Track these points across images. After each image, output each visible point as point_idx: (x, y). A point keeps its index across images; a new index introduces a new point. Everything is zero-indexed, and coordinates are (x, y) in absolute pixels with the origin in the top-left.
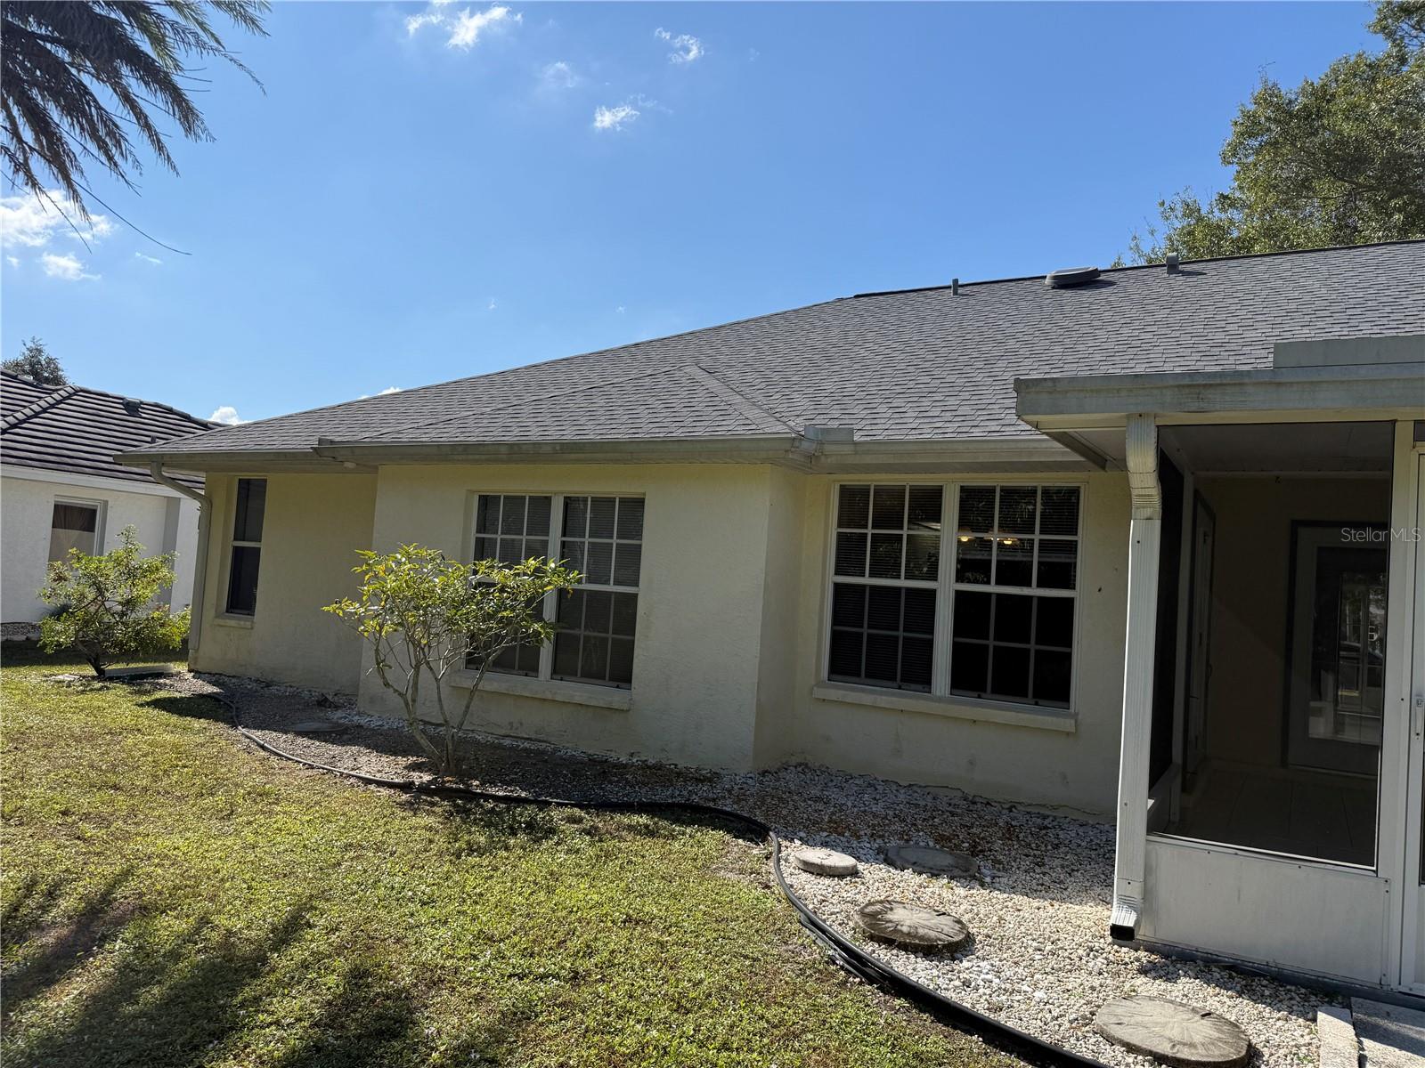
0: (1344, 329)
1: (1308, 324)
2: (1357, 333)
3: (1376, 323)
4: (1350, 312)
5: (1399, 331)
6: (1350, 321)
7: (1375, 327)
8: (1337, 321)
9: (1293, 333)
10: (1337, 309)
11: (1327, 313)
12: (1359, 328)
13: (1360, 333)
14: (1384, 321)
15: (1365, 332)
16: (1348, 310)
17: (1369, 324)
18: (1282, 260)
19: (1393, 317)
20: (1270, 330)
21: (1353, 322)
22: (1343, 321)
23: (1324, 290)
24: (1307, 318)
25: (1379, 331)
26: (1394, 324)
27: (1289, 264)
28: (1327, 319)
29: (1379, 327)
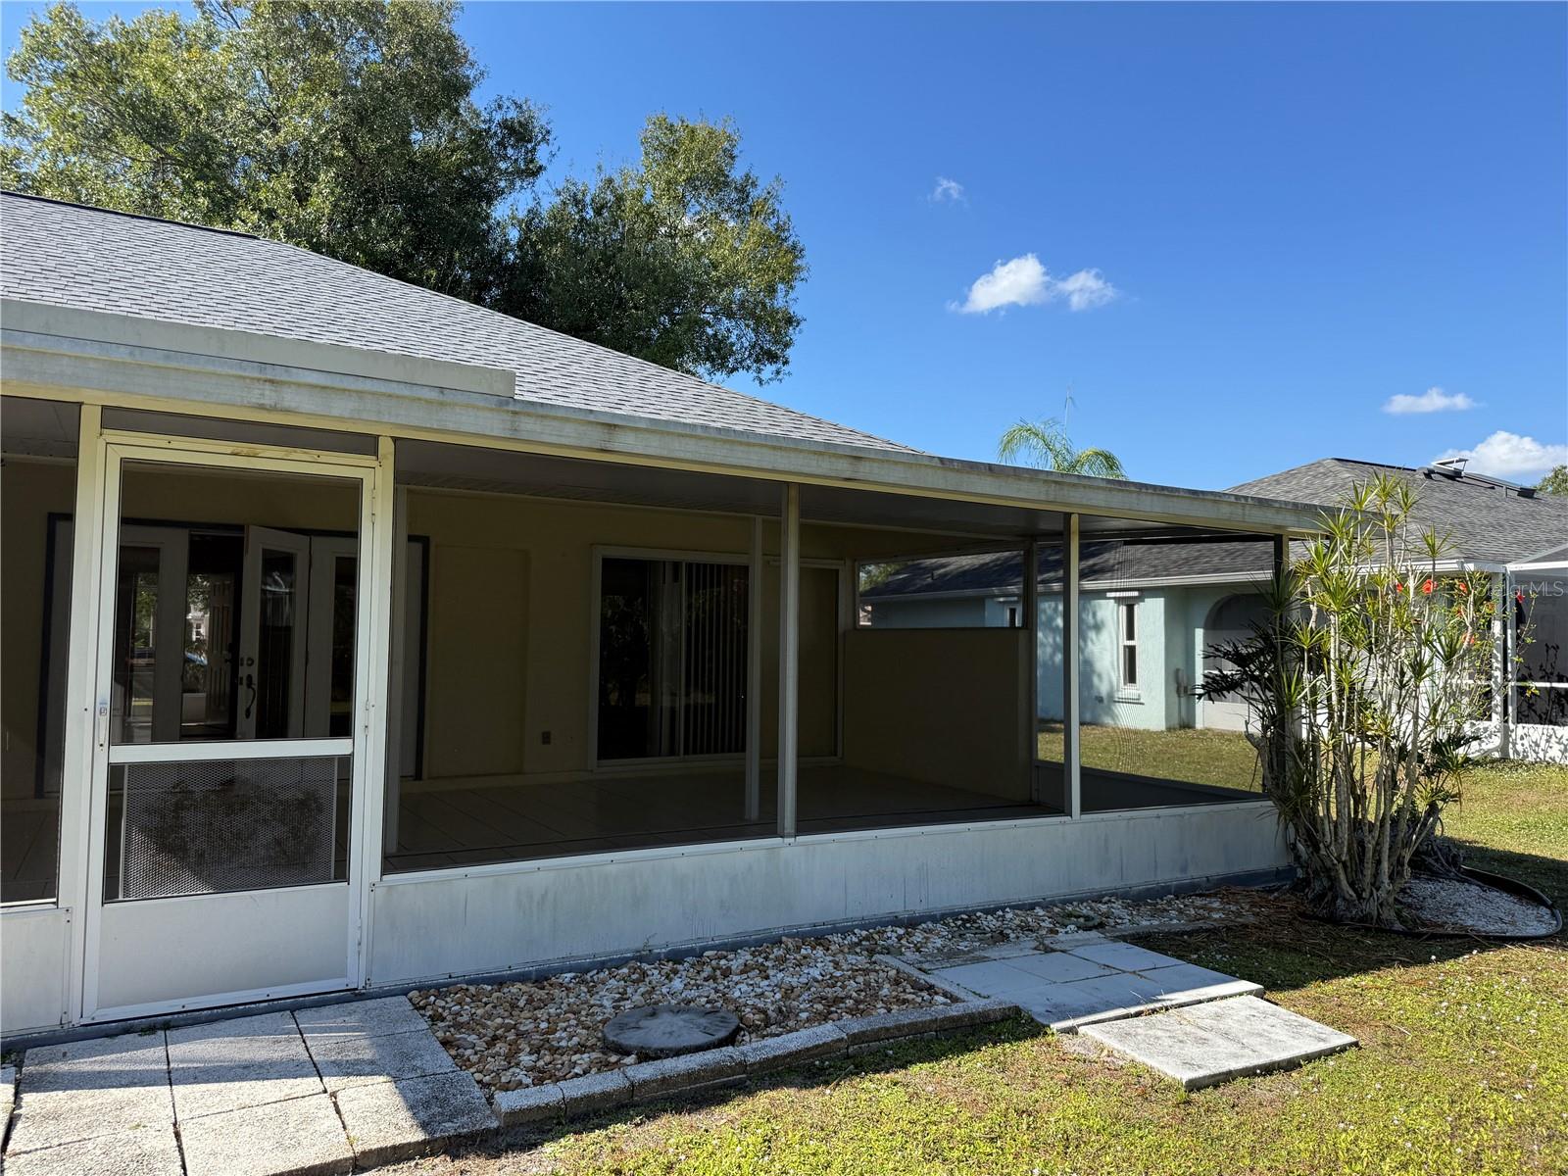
0: (101, 302)
1: (62, 287)
2: (114, 308)
3: (137, 302)
4: (113, 284)
5: (158, 314)
6: (111, 294)
7: (135, 306)
8: (96, 292)
9: (42, 294)
10: (100, 278)
11: (87, 280)
12: (117, 304)
13: (118, 309)
14: (146, 301)
15: (122, 309)
16: (112, 282)
17: (130, 301)
18: (52, 210)
19: (157, 299)
20: (17, 285)
21: (113, 296)
22: (102, 292)
23: (91, 255)
24: (64, 281)
25: (137, 311)
26: (154, 307)
27: (60, 216)
28: (86, 286)
29: (139, 307)
